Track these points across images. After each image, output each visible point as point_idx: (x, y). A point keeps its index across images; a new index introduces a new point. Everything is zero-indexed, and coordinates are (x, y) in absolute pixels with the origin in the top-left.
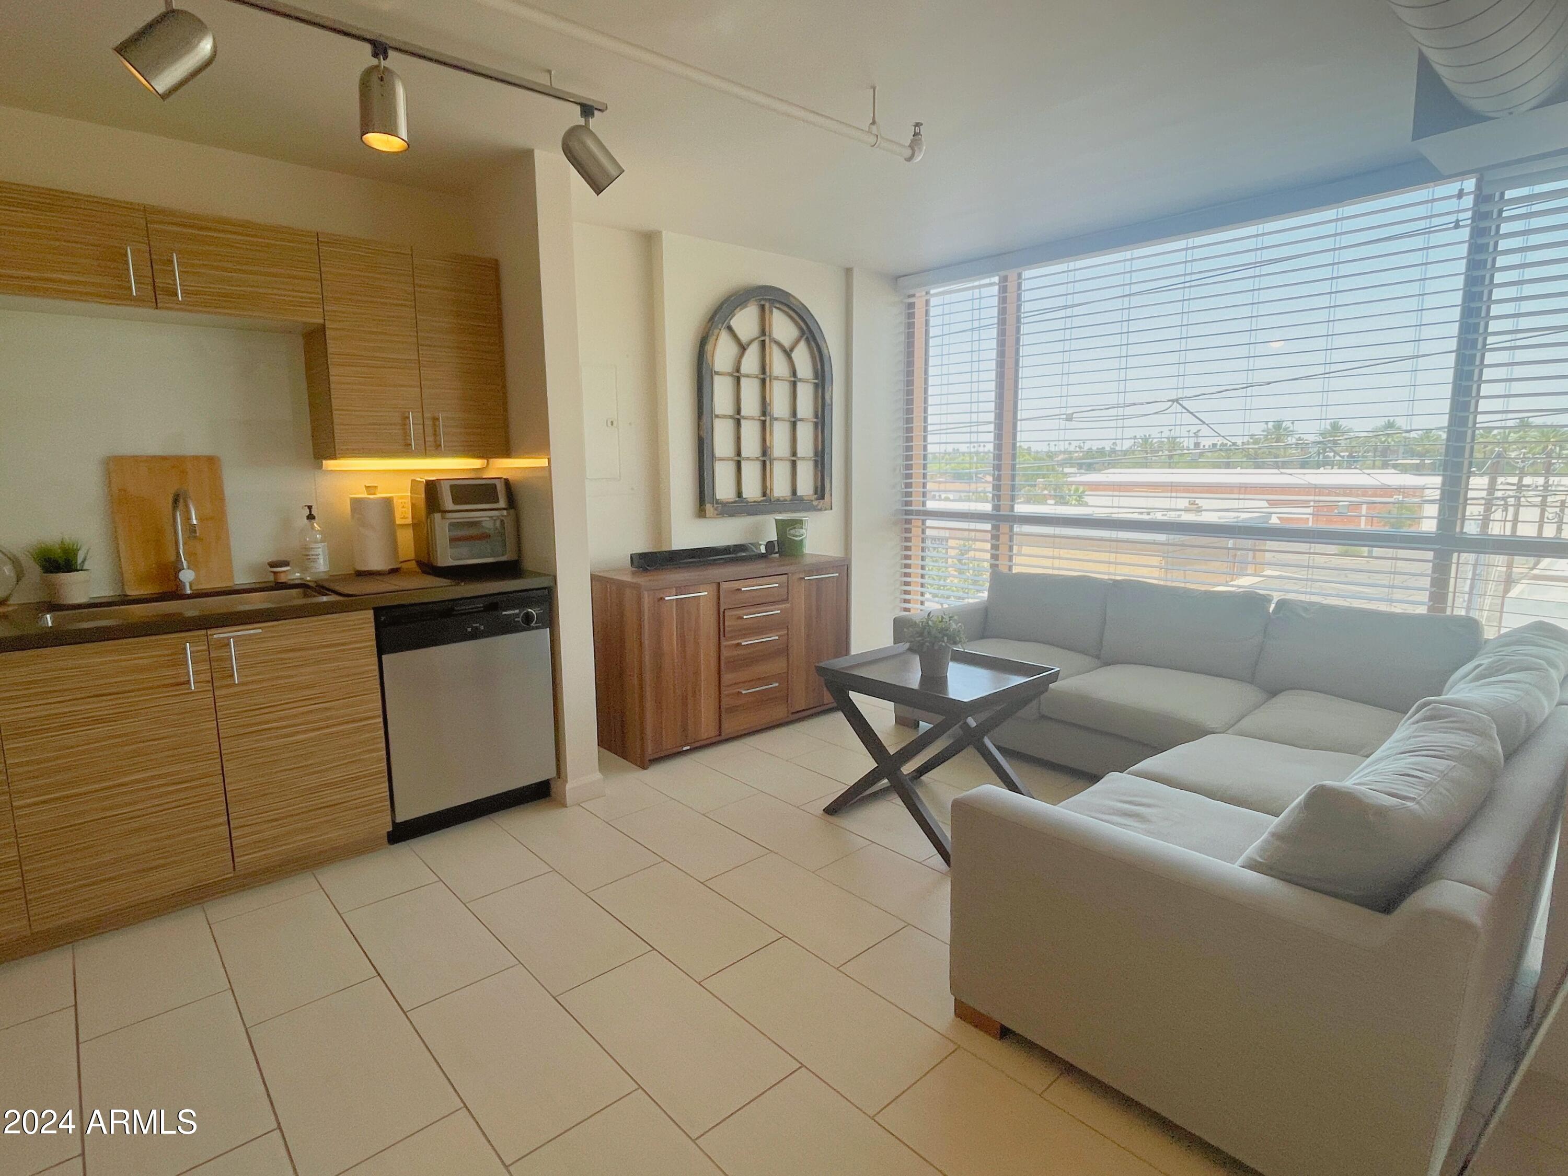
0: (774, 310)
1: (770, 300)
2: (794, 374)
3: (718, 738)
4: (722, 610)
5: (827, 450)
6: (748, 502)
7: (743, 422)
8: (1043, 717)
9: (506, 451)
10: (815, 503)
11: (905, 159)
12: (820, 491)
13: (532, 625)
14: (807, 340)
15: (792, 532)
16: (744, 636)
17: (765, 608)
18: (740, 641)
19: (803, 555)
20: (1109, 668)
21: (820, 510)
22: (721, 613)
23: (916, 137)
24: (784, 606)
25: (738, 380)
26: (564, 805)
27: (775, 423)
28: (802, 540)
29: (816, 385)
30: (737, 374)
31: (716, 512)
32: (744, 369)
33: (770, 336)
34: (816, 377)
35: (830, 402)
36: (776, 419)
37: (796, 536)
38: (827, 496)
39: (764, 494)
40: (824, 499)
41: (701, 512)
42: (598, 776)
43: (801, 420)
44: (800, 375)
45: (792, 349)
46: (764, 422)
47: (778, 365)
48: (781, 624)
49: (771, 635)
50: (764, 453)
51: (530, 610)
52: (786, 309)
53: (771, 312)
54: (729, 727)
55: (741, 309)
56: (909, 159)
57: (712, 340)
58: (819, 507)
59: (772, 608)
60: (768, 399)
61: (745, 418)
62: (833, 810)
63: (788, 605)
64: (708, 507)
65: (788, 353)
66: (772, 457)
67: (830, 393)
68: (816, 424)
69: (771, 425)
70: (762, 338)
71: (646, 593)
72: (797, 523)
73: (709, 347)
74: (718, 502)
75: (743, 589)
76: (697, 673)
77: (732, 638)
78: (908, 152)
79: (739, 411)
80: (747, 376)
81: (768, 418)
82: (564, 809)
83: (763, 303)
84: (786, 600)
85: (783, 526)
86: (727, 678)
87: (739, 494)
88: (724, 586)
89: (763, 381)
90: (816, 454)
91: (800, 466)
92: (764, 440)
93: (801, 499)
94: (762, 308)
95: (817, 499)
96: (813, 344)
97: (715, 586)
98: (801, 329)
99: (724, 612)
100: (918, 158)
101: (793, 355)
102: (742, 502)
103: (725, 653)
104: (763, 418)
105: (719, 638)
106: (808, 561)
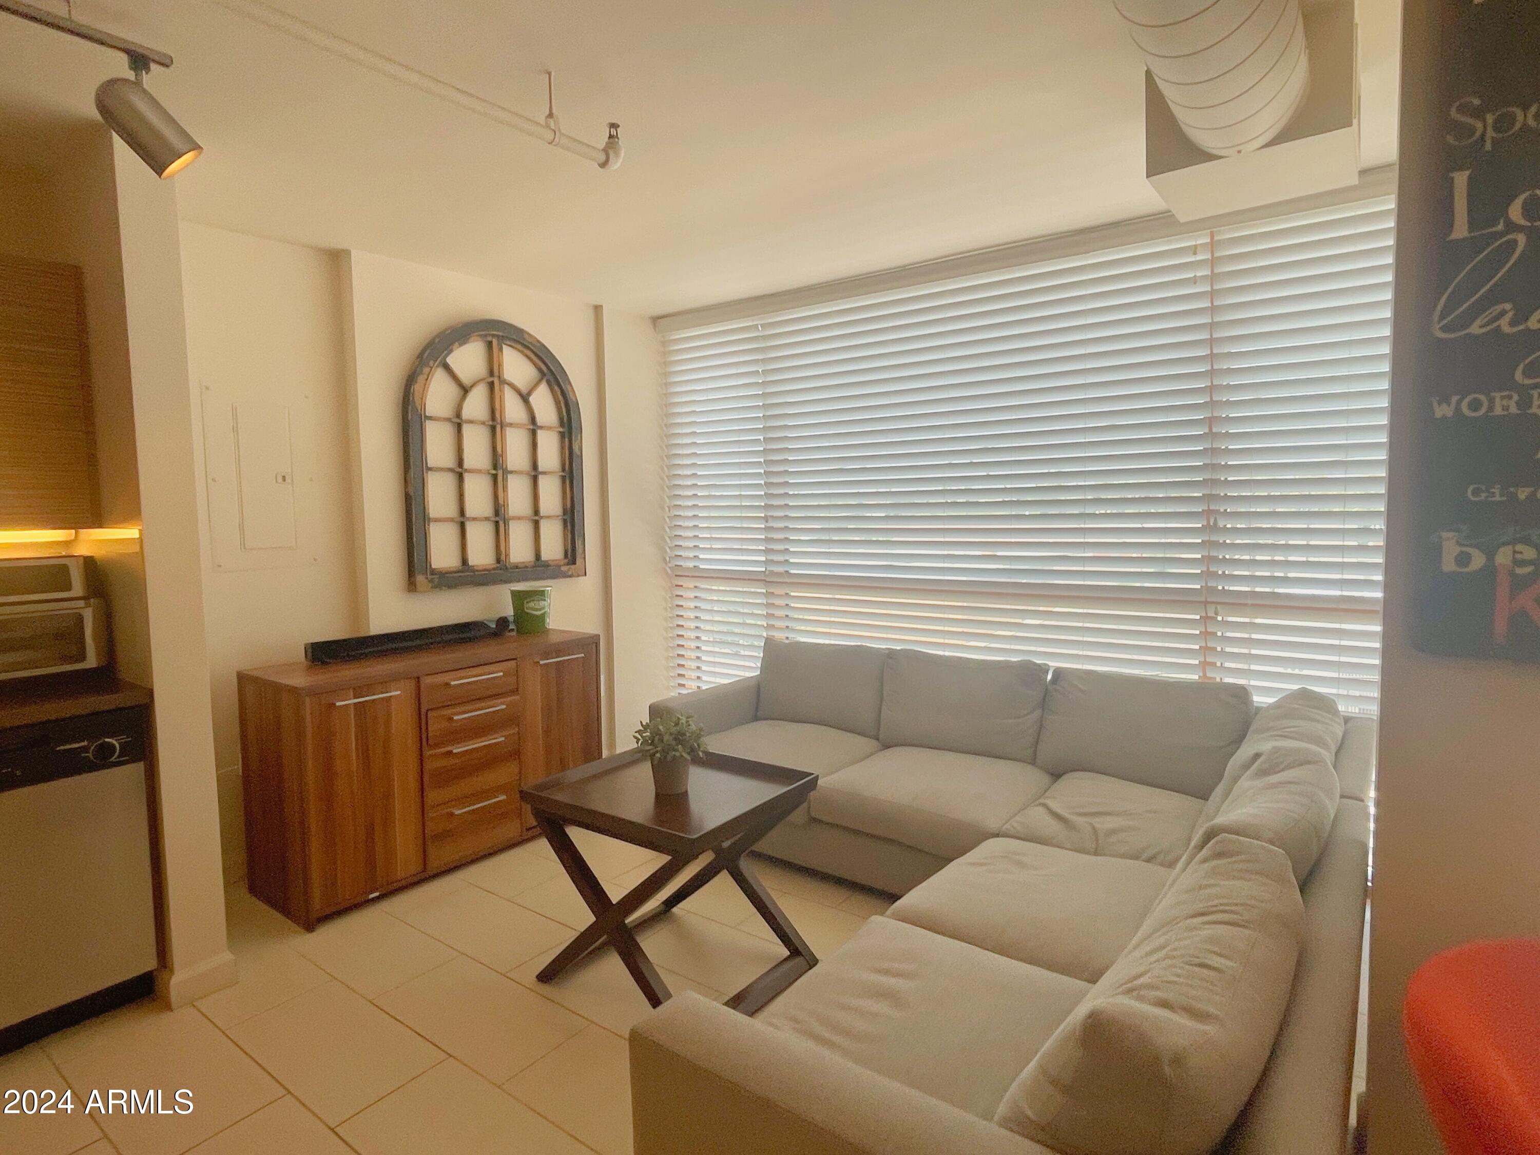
0: (504, 347)
1: (498, 336)
2: (533, 420)
3: (422, 876)
4: (423, 711)
5: (577, 508)
6: (474, 571)
7: (467, 477)
8: (814, 820)
9: (97, 519)
10: (564, 569)
11: (599, 165)
12: (572, 554)
13: (113, 759)
14: (549, 383)
15: (532, 604)
16: (457, 741)
17: (483, 704)
18: (449, 748)
19: (546, 631)
20: (889, 749)
21: (570, 576)
22: (423, 717)
23: (611, 140)
24: (509, 699)
25: (459, 427)
26: (167, 1006)
27: (509, 476)
28: (544, 614)
29: (562, 435)
30: (458, 421)
31: (430, 585)
32: (466, 413)
33: (499, 377)
34: (562, 424)
35: (579, 453)
36: (511, 472)
37: (537, 610)
38: (579, 561)
39: (498, 561)
40: (575, 564)
41: (411, 585)
42: (227, 956)
43: (544, 473)
44: (540, 420)
45: (529, 393)
46: (495, 477)
47: (513, 409)
48: (510, 720)
49: (496, 736)
50: (497, 513)
51: (107, 740)
52: (519, 347)
53: (501, 350)
54: (440, 856)
55: (461, 345)
56: (603, 165)
57: (421, 379)
58: (570, 573)
59: (492, 703)
60: (499, 450)
61: (469, 471)
62: (547, 976)
63: (517, 698)
64: (420, 579)
65: (525, 398)
66: (506, 516)
67: (579, 441)
68: (563, 479)
69: (505, 480)
70: (491, 379)
71: (307, 700)
72: (541, 594)
73: (417, 388)
74: (433, 572)
75: (453, 683)
76: (388, 796)
77: (437, 746)
78: (603, 157)
79: (460, 462)
80: (471, 422)
81: (500, 473)
82: (168, 1013)
83: (489, 339)
84: (515, 691)
85: (519, 598)
86: (433, 796)
87: (464, 561)
88: (427, 681)
89: (493, 429)
90: (565, 512)
91: (544, 526)
92: (496, 497)
93: (546, 565)
94: (490, 344)
95: (568, 564)
96: (556, 388)
97: (413, 683)
98: (540, 370)
99: (427, 714)
100: (616, 165)
101: (531, 399)
102: (468, 571)
103: (429, 766)
104: (494, 472)
105: (421, 746)
106: (554, 639)
